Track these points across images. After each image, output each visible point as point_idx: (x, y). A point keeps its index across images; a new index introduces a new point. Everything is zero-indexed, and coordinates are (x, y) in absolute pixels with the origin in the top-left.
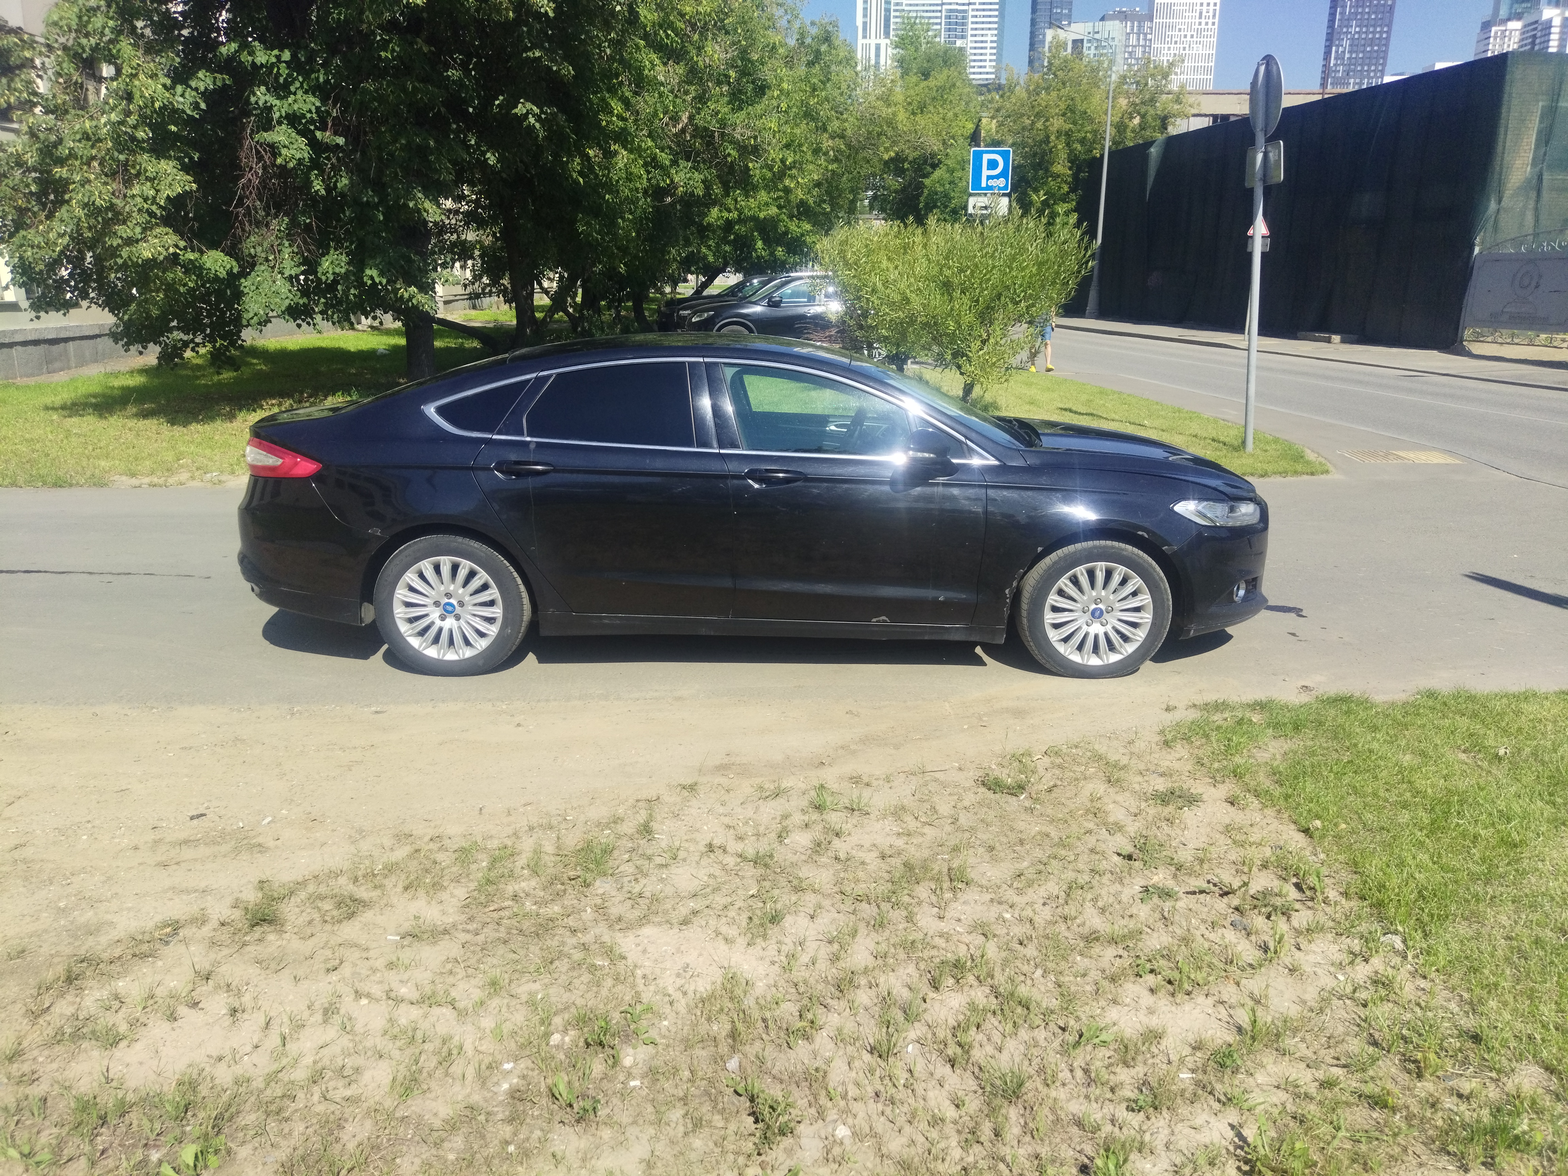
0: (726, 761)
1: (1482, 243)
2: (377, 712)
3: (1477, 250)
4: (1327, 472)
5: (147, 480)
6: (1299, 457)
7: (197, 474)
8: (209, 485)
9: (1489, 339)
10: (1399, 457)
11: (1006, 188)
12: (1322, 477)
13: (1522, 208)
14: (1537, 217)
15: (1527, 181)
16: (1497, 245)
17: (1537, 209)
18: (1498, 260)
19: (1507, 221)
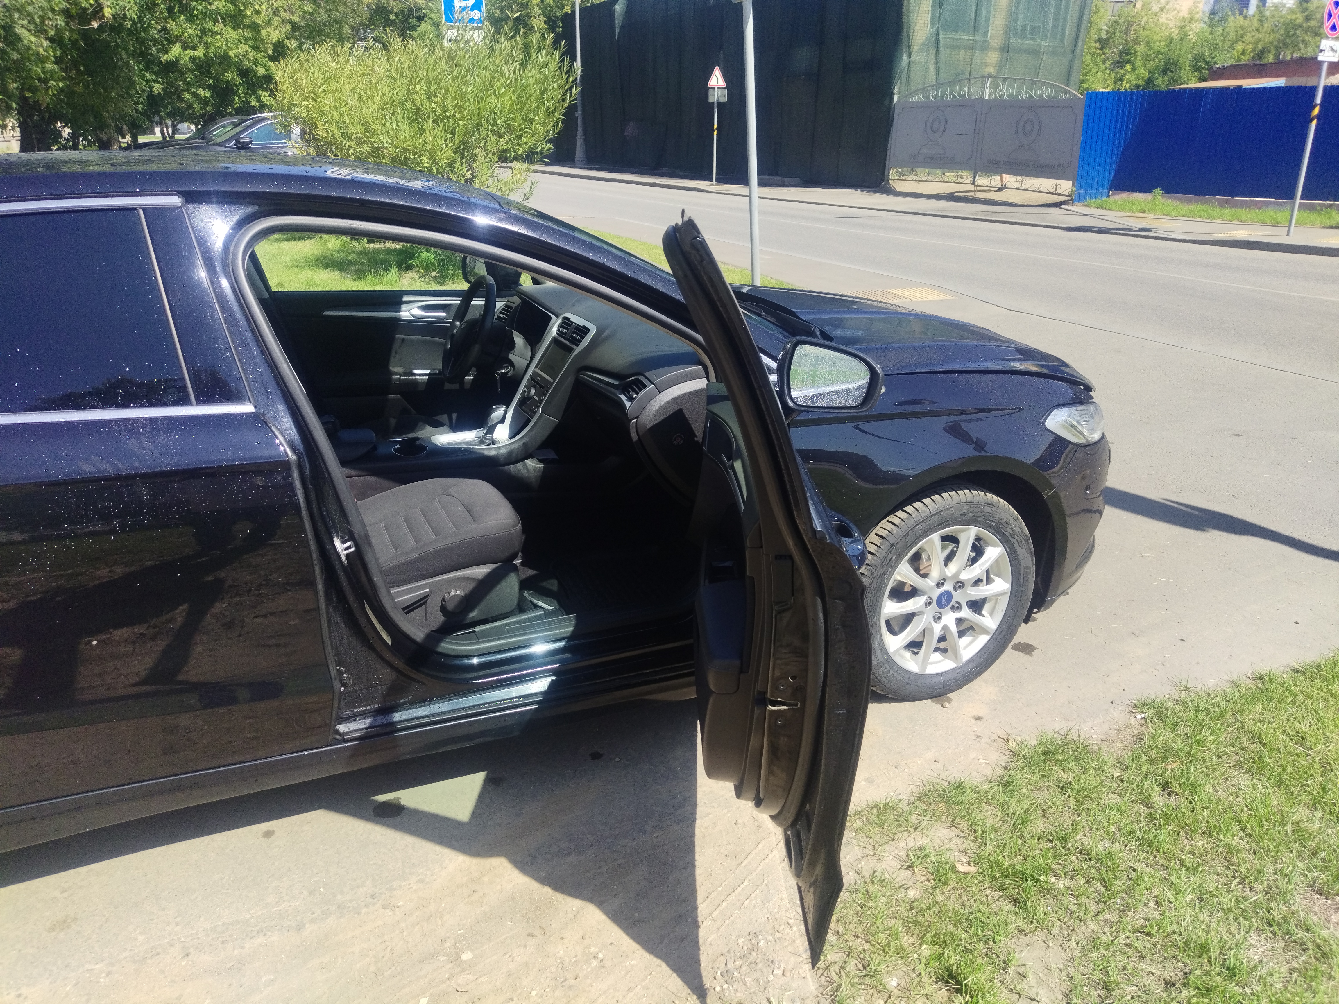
1: (899, 93)
3: (896, 99)
9: (910, 178)
11: (481, 21)
13: (926, 62)
14: (938, 70)
15: (928, 38)
16: (911, 94)
17: (937, 63)
18: (914, 107)
19: (916, 73)
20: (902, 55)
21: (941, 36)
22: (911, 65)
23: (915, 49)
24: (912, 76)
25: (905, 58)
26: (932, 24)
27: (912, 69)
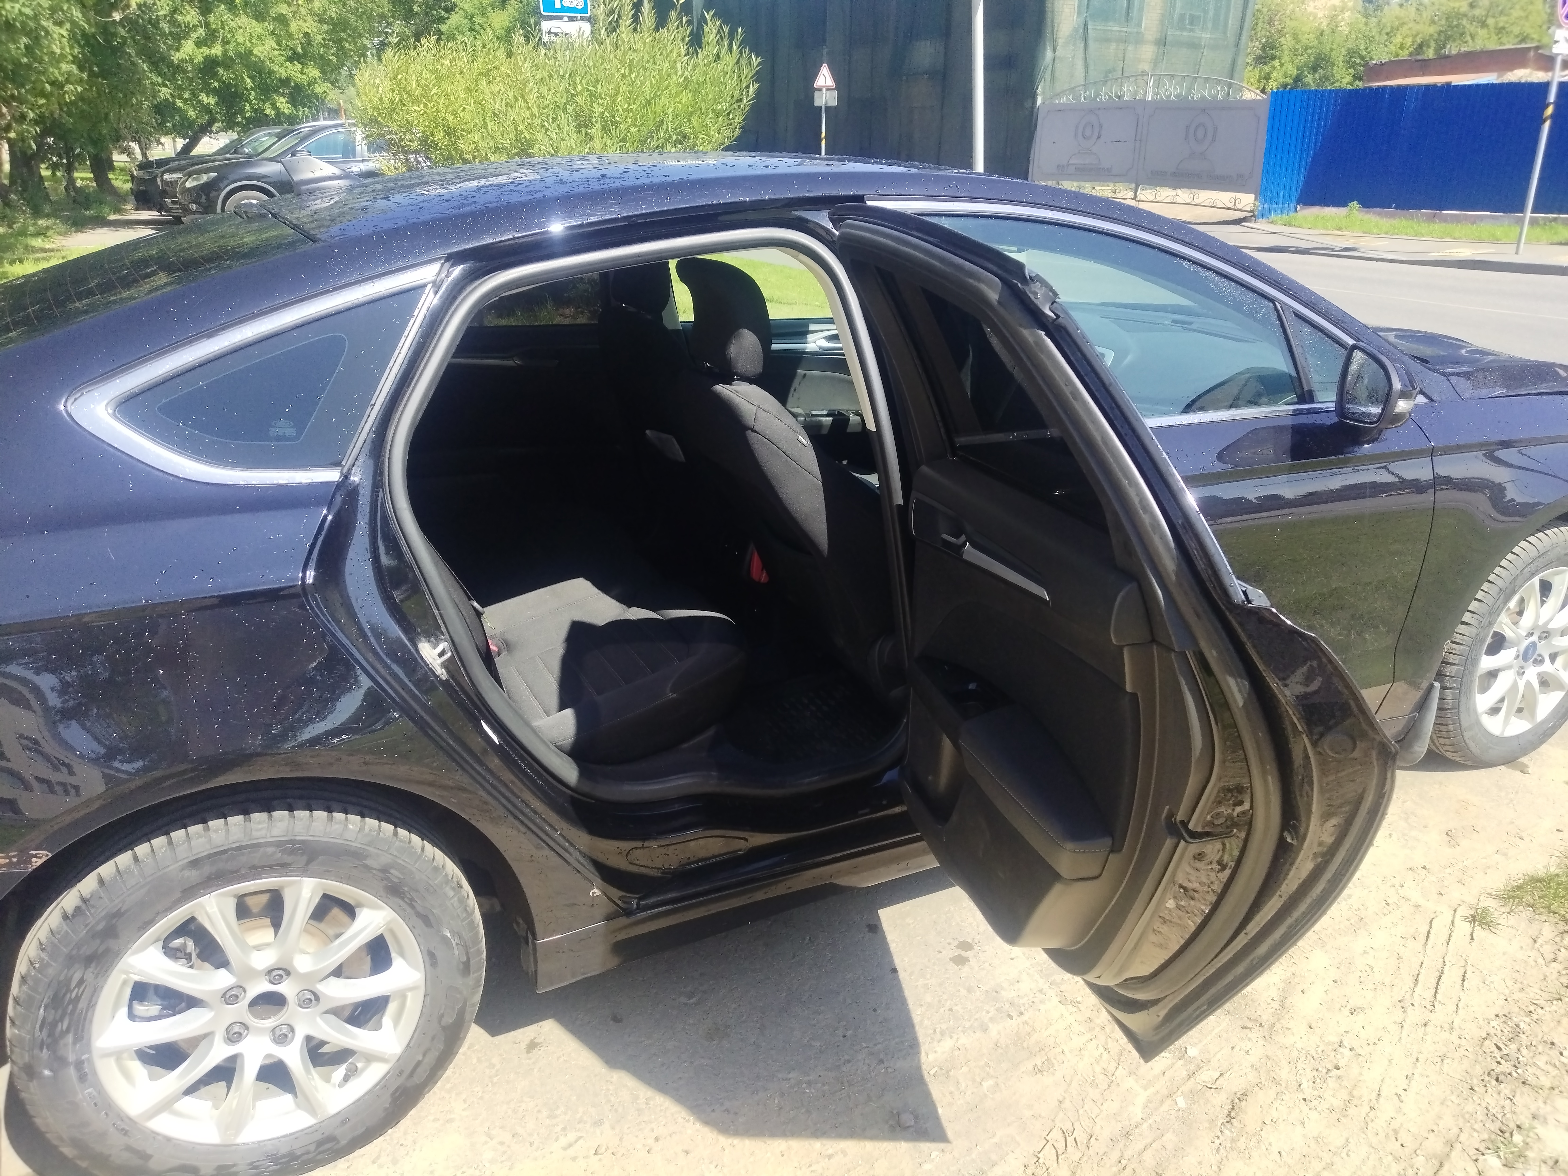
1: (1043, 93)
3: (1039, 101)
11: (584, 10)
13: (1073, 58)
14: (1086, 66)
15: (1076, 30)
16: (1058, 95)
17: (1086, 58)
18: (1061, 110)
19: (1061, 70)
20: (1045, 49)
21: (1089, 27)
22: (1057, 61)
23: (1060, 42)
24: (1057, 74)
25: (1049, 54)
26: (1079, 13)
27: (1058, 65)
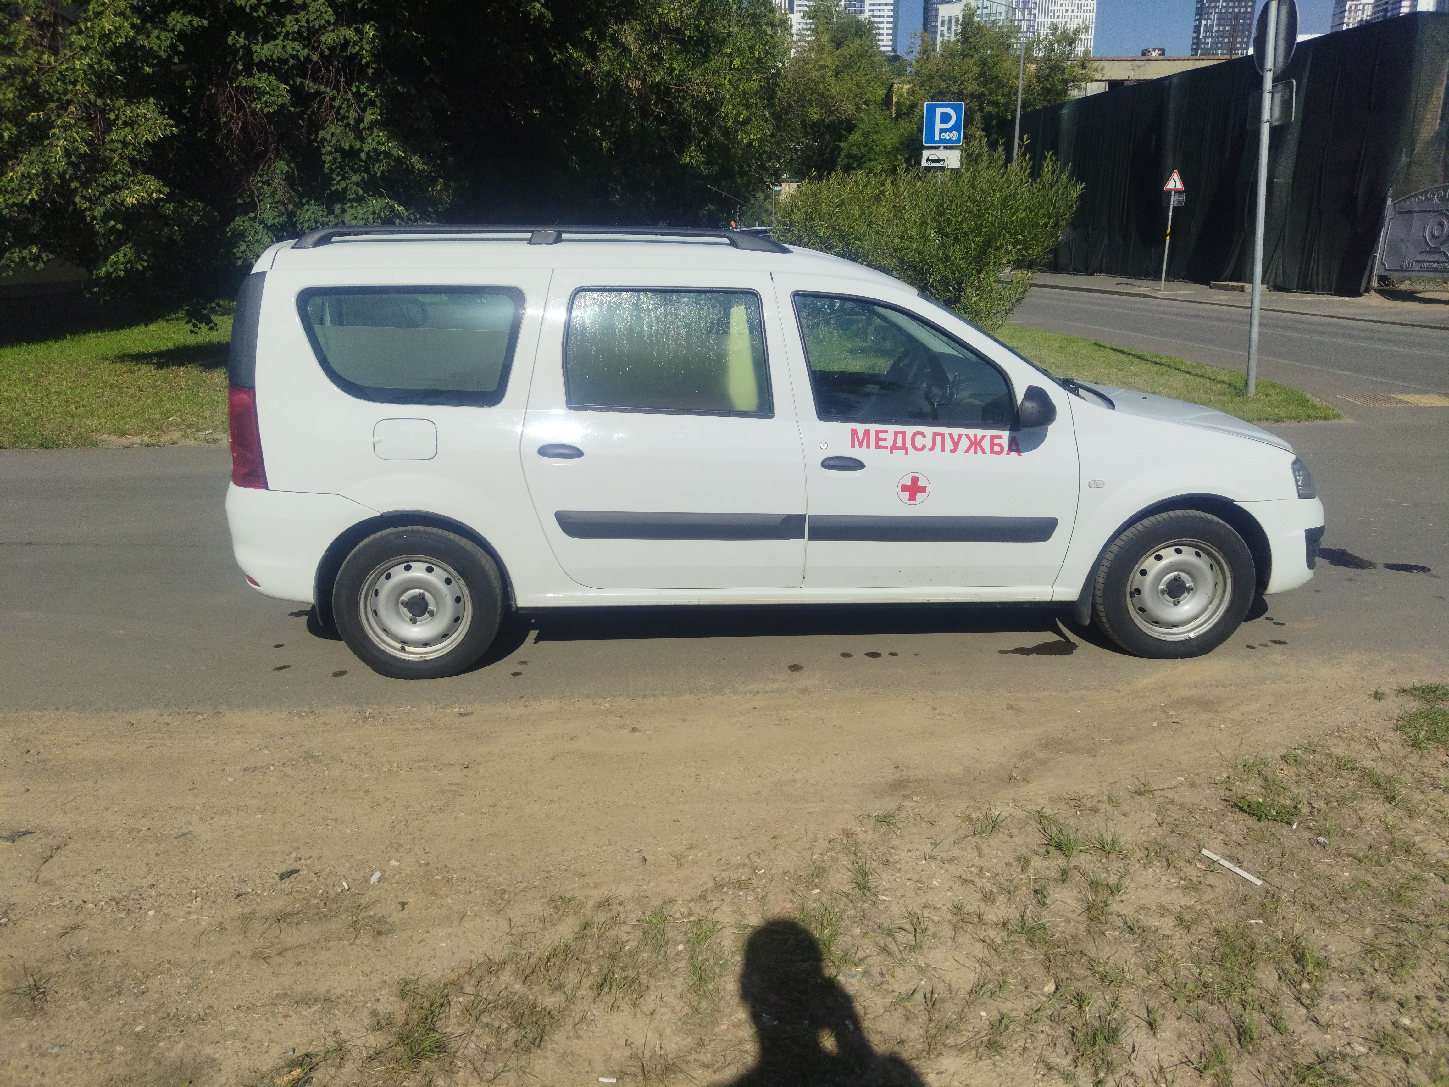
0: (897, 776)
1: (1394, 195)
2: (462, 715)
4: (1338, 416)
5: (136, 439)
6: (1303, 403)
7: (189, 431)
8: (204, 444)
10: (1400, 401)
11: (958, 141)
12: (1337, 421)
13: (1433, 161)
14: (1446, 170)
15: (1437, 135)
16: (1410, 197)
18: (1412, 211)
19: (1417, 172)
20: (1400, 153)
22: (1412, 165)
23: (1418, 147)
24: (1411, 178)
25: (1404, 158)
26: (1443, 119)
